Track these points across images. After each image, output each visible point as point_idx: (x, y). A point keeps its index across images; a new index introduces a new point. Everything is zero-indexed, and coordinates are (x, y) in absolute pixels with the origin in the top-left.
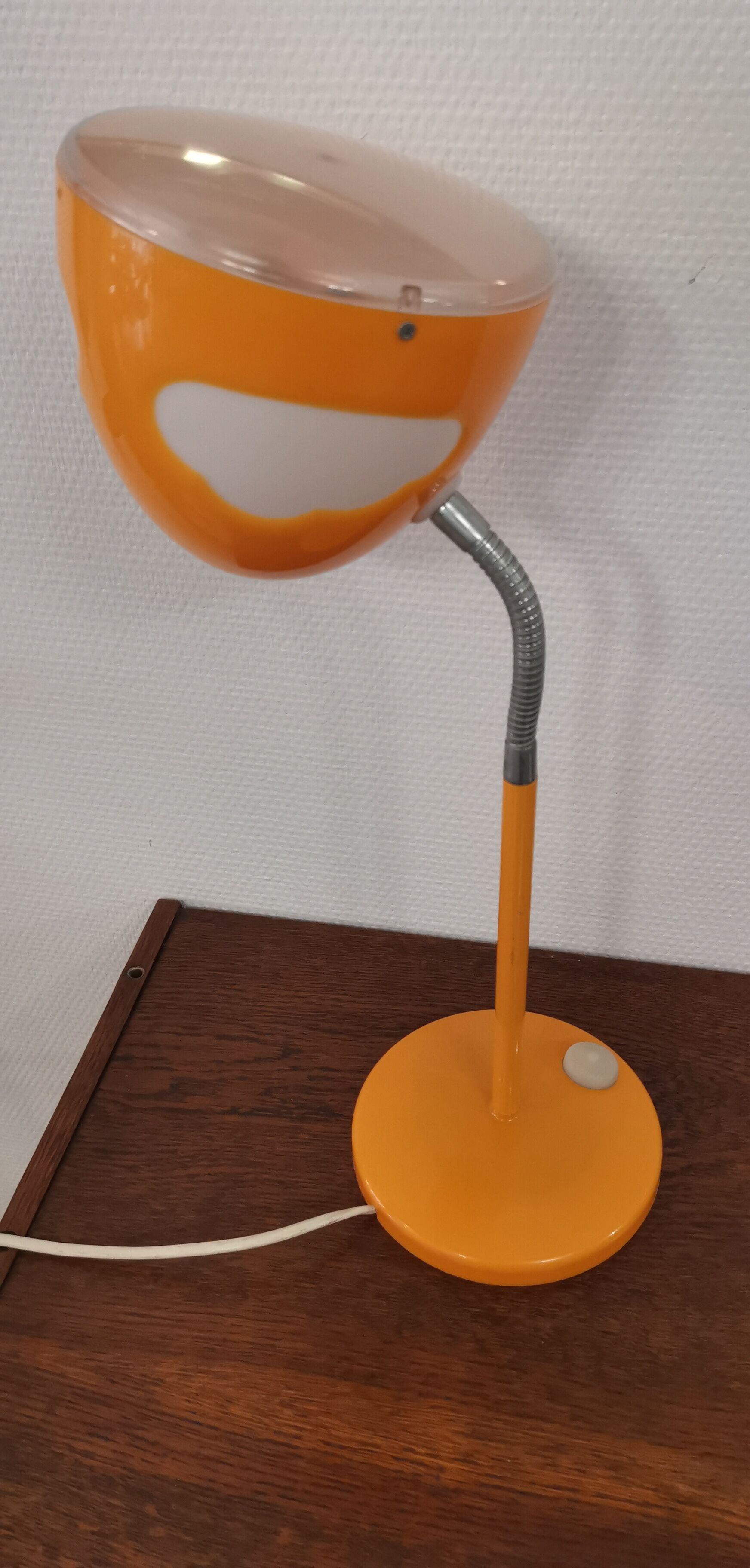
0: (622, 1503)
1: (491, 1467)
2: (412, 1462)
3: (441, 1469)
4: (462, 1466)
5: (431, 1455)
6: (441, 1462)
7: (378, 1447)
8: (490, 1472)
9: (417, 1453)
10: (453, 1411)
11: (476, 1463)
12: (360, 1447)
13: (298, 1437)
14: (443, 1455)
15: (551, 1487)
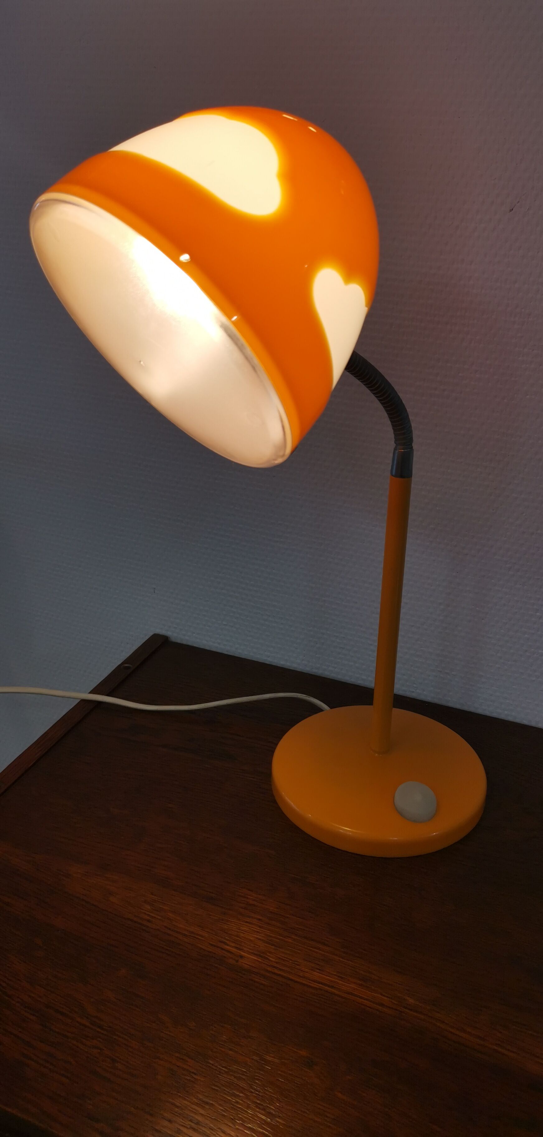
0: (365, 1001)
1: (277, 963)
2: (222, 949)
3: (242, 957)
4: (257, 958)
5: (236, 948)
6: (243, 953)
7: (202, 936)
8: (276, 965)
9: (228, 945)
10: (260, 927)
11: (268, 958)
12: (190, 934)
13: (149, 921)
14: (246, 949)
15: (314, 981)
